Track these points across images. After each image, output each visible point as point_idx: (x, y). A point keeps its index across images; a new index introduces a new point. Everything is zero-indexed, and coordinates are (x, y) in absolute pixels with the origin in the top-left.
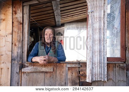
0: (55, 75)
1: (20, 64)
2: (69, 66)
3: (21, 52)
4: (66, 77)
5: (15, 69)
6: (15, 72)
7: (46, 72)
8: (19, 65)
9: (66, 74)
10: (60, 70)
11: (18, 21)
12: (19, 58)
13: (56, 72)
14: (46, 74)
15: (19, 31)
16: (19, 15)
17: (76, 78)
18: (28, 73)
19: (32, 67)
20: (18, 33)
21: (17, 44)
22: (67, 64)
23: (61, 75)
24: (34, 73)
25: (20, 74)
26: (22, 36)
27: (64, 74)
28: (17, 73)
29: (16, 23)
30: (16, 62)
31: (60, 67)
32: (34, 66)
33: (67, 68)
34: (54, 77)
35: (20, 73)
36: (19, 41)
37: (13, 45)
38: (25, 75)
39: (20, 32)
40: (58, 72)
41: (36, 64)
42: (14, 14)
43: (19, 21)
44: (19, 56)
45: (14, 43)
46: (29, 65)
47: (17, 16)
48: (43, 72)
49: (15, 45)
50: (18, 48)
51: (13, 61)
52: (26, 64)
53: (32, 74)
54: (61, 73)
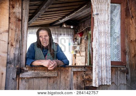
0: (59, 80)
1: (18, 68)
2: (75, 70)
3: (19, 54)
4: (71, 82)
5: (11, 75)
6: (11, 78)
7: (50, 78)
8: (16, 70)
9: (71, 79)
10: (65, 75)
11: (16, 17)
12: (16, 62)
13: (60, 77)
14: (49, 79)
15: (17, 29)
16: (17, 10)
17: (81, 83)
18: (28, 79)
19: (33, 72)
20: (16, 31)
21: (14, 44)
22: (72, 68)
23: (66, 80)
24: (35, 79)
25: (17, 80)
26: (20, 35)
27: (69, 79)
28: (13, 79)
29: (13, 20)
30: (13, 66)
31: (64, 71)
32: (35, 70)
33: (72, 73)
34: (58, 82)
35: (18, 78)
36: (17, 40)
37: (9, 45)
38: (24, 82)
39: (19, 30)
40: (62, 77)
41: (37, 68)
42: (11, 8)
43: (18, 17)
44: (16, 59)
45: (10, 43)
46: (29, 69)
47: (14, 10)
48: (45, 77)
49: (12, 45)
50: (15, 49)
51: (9, 65)
52: (25, 69)
53: (32, 80)
54: (66, 77)
